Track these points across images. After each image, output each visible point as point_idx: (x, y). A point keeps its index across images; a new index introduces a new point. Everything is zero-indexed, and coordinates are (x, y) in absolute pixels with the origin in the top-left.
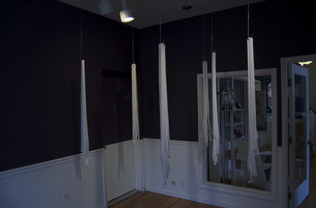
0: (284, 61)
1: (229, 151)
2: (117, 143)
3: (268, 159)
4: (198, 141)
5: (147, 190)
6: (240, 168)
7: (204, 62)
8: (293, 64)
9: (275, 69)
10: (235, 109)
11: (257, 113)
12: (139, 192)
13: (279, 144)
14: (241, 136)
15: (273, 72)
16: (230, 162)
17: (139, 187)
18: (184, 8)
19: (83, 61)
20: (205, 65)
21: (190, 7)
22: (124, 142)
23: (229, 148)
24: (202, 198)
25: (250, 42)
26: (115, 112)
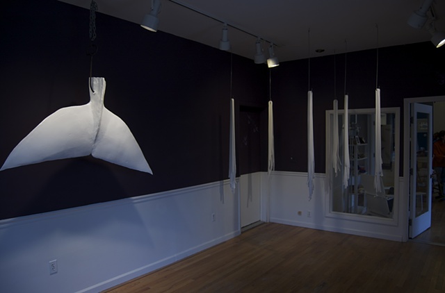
0: (407, 101)
1: (353, 186)
2: (247, 175)
3: (391, 192)
4: (325, 172)
5: (272, 221)
6: (363, 205)
7: (335, 101)
8: (415, 104)
9: (399, 108)
10: (359, 144)
11: (382, 149)
12: (264, 223)
13: (401, 174)
14: (364, 171)
15: (397, 110)
16: (353, 196)
17: (263, 219)
18: (317, 51)
19: (233, 100)
20: (336, 103)
21: (323, 51)
22: (252, 174)
23: (353, 184)
24: (328, 226)
25: (378, 91)
26: (246, 144)
